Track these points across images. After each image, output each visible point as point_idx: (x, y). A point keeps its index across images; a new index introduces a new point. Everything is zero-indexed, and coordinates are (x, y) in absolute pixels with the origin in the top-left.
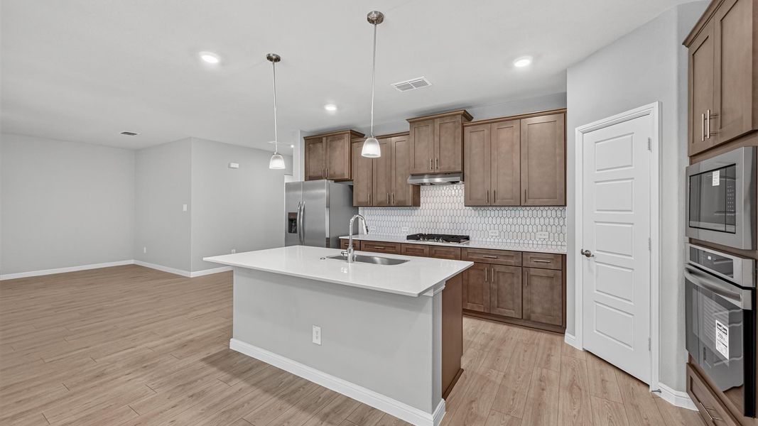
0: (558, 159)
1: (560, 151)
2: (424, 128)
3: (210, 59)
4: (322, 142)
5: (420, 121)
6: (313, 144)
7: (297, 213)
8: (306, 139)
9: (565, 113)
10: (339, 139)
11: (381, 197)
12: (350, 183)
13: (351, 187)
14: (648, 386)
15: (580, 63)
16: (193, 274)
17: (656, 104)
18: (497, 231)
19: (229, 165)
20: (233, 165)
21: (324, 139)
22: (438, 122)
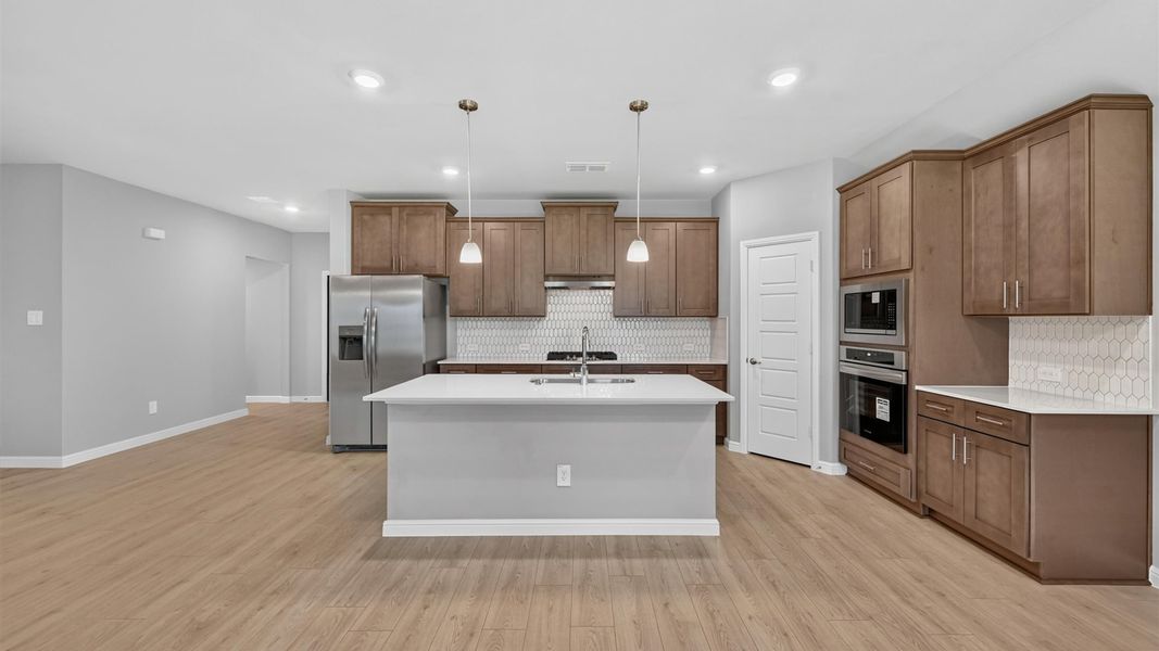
0: (711, 269)
1: (712, 261)
2: (566, 217)
3: (367, 82)
4: (390, 214)
5: (560, 206)
6: (372, 215)
7: (362, 327)
8: (355, 205)
9: (717, 222)
10: (425, 214)
11: (497, 303)
12: (444, 282)
13: (444, 288)
14: (809, 467)
15: (742, 180)
16: (67, 461)
17: (817, 233)
18: (643, 346)
19: (143, 231)
20: (155, 233)
21: (395, 211)
22: (584, 212)
